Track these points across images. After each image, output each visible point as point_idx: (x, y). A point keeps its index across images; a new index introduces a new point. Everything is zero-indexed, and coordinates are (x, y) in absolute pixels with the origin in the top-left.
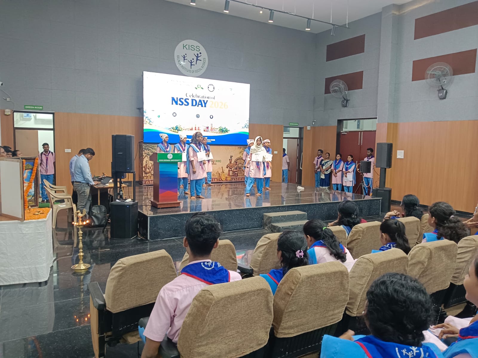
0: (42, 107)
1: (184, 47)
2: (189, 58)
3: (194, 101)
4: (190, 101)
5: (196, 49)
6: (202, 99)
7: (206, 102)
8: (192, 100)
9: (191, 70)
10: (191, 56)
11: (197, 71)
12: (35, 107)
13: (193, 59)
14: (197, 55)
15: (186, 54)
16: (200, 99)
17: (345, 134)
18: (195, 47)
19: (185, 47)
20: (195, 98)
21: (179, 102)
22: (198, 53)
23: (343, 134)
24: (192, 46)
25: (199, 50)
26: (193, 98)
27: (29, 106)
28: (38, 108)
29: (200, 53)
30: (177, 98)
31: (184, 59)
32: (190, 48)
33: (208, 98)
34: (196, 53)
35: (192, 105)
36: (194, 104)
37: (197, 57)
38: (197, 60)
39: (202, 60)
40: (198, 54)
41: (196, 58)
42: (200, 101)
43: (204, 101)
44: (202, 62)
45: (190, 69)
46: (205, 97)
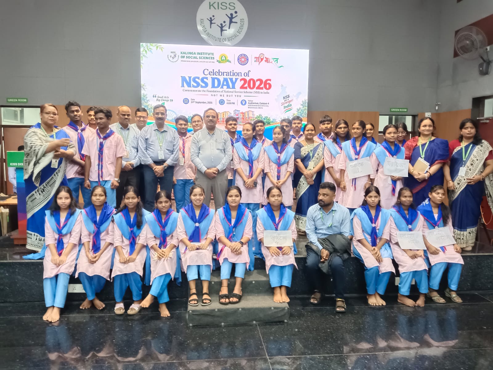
0: (27, 99)
1: (210, 6)
2: (218, 21)
3: (216, 81)
4: (209, 82)
5: (228, 6)
6: (228, 77)
7: (234, 80)
8: (213, 79)
9: (222, 37)
10: (221, 17)
11: (230, 39)
12: (19, 100)
13: (224, 22)
14: (230, 16)
15: (213, 16)
16: (225, 77)
17: (486, 123)
18: (228, 4)
19: (212, 7)
20: (218, 77)
21: (192, 83)
22: (233, 12)
23: (483, 123)
24: (223, 4)
25: (233, 8)
26: (215, 76)
27: (12, 99)
28: (22, 100)
29: (236, 12)
30: (190, 78)
31: (211, 23)
32: (220, 6)
33: (238, 74)
34: (229, 12)
35: (213, 86)
36: (216, 85)
37: (231, 18)
38: (231, 22)
39: (239, 22)
40: (232, 15)
41: (229, 19)
42: (225, 80)
43: (231, 79)
44: (238, 25)
45: (220, 37)
46: (234, 74)
